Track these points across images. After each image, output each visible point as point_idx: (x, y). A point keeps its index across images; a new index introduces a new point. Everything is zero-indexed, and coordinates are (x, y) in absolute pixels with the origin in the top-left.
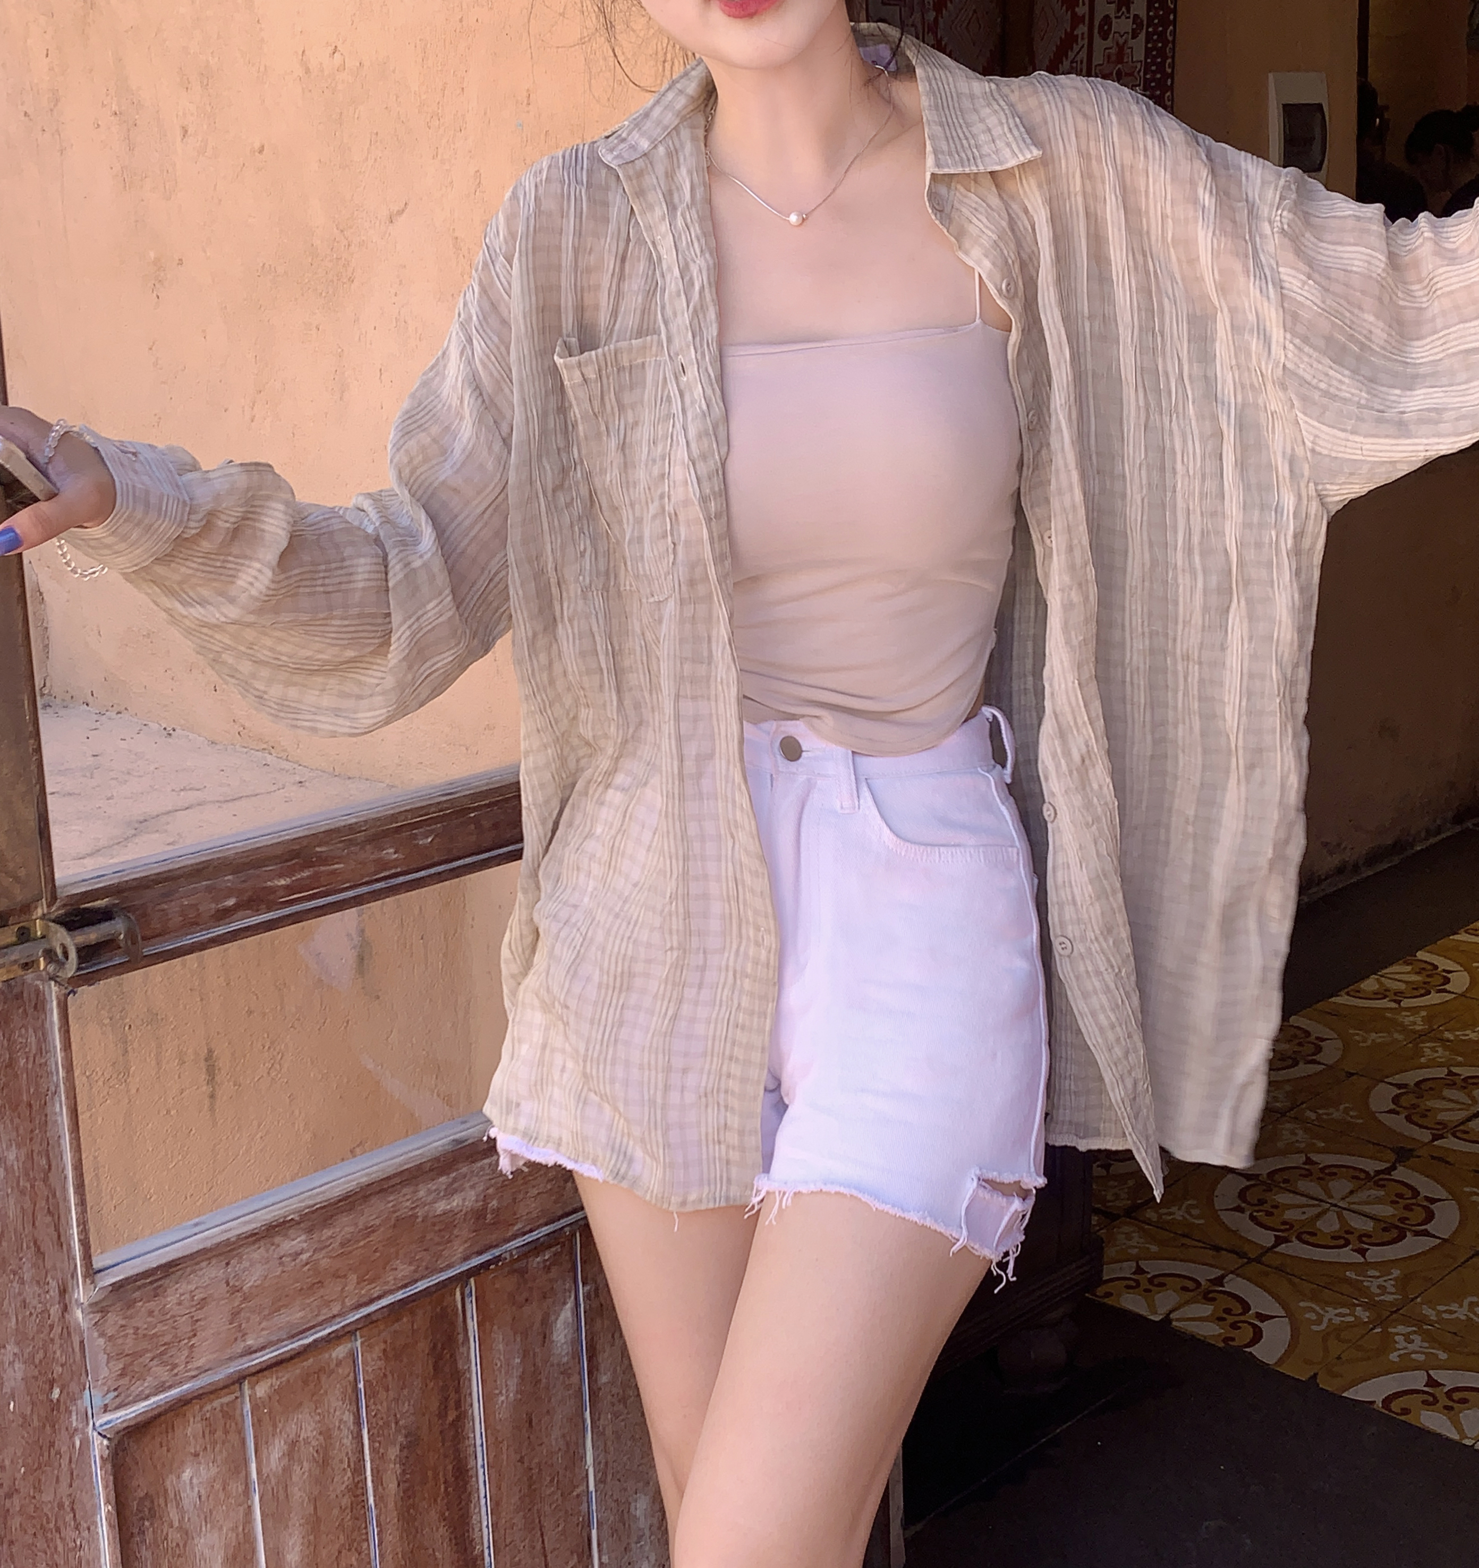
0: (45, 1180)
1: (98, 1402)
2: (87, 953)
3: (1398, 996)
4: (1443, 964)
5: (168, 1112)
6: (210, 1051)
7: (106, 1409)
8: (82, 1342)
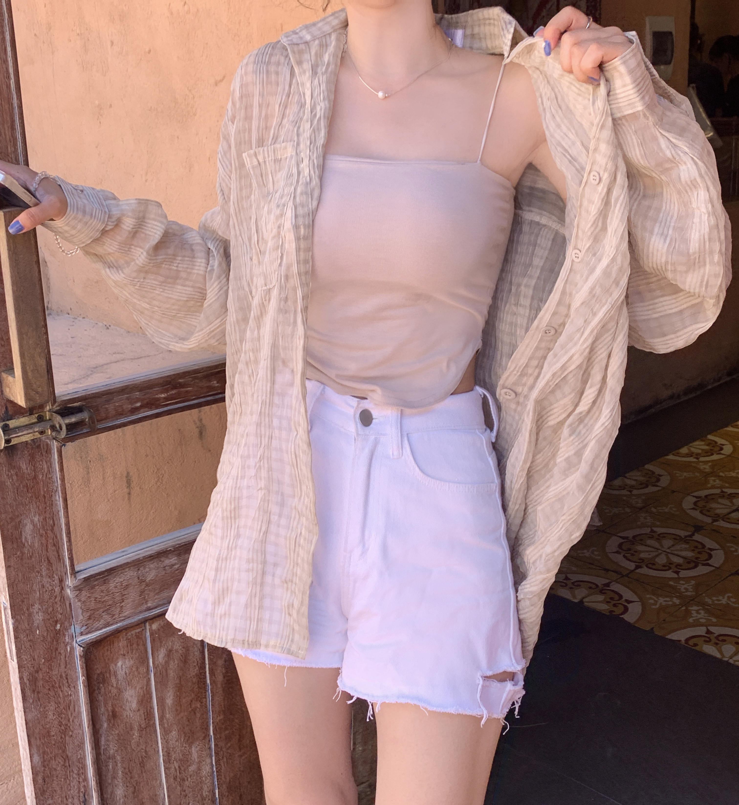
0: (52, 530)
1: (78, 630)
2: (70, 427)
3: (697, 456)
4: (720, 441)
5: (109, 500)
6: (128, 473)
7: (82, 634)
8: (70, 604)
